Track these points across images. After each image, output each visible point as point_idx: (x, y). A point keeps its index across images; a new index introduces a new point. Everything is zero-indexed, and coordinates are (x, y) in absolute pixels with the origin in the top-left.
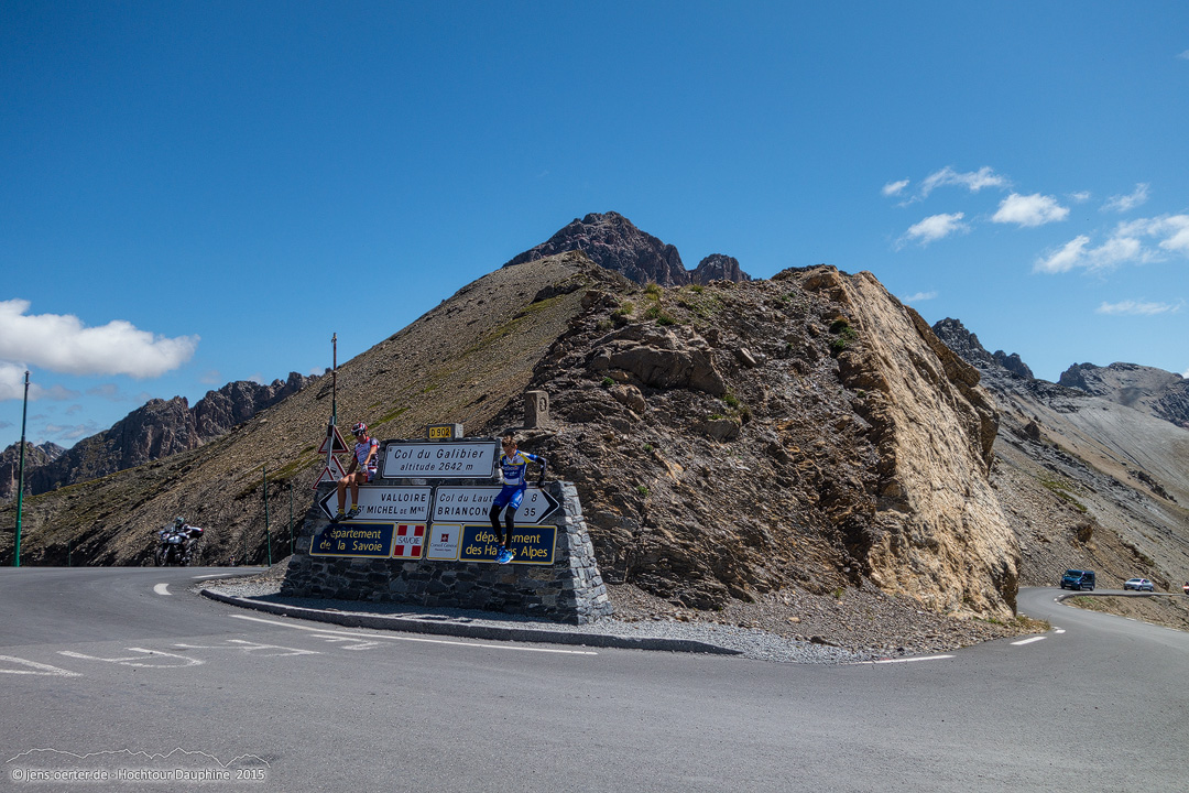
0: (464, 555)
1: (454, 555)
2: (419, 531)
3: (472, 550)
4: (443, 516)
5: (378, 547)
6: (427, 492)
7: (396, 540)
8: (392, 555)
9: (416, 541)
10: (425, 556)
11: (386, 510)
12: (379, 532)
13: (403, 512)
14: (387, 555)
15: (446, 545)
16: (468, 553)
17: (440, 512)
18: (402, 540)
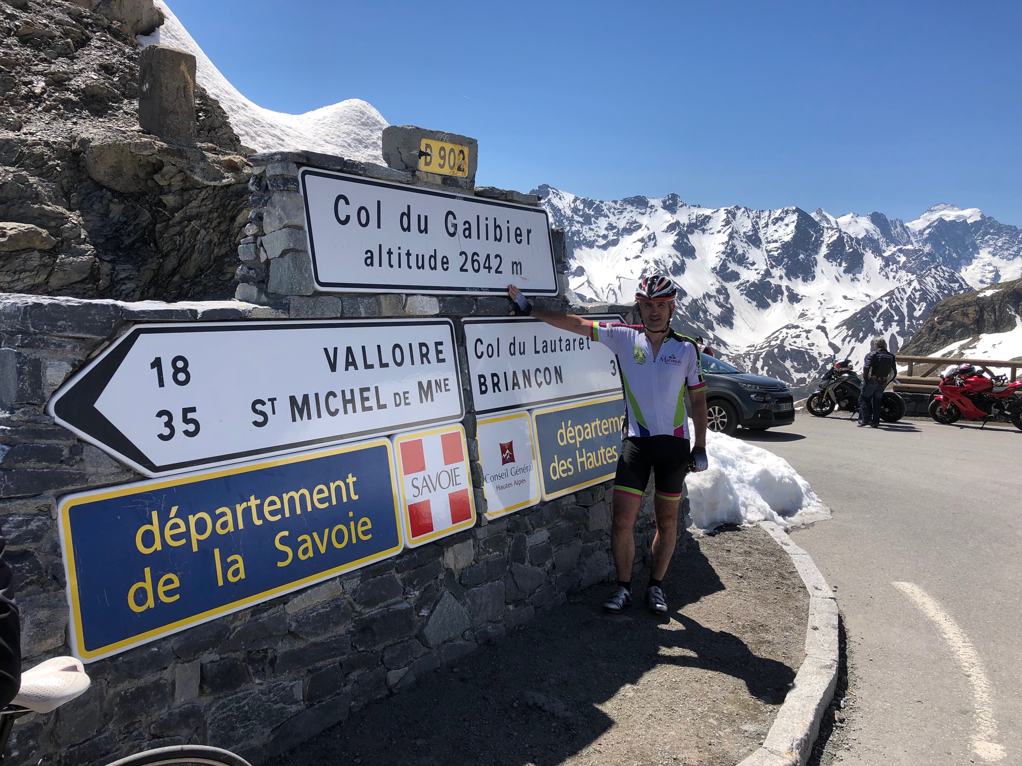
3: (559, 467)
4: (491, 399)
5: (361, 529)
8: (404, 537)
10: (480, 513)
11: (352, 401)
12: (351, 480)
13: (401, 399)
14: (395, 543)
15: (514, 471)
16: (555, 475)
17: (484, 388)
18: (419, 483)
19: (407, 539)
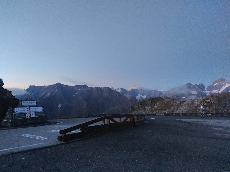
1: (34, 116)
2: (29, 114)
4: (32, 111)
6: (29, 108)
7: (26, 115)
8: (26, 117)
11: (24, 111)
12: (24, 114)
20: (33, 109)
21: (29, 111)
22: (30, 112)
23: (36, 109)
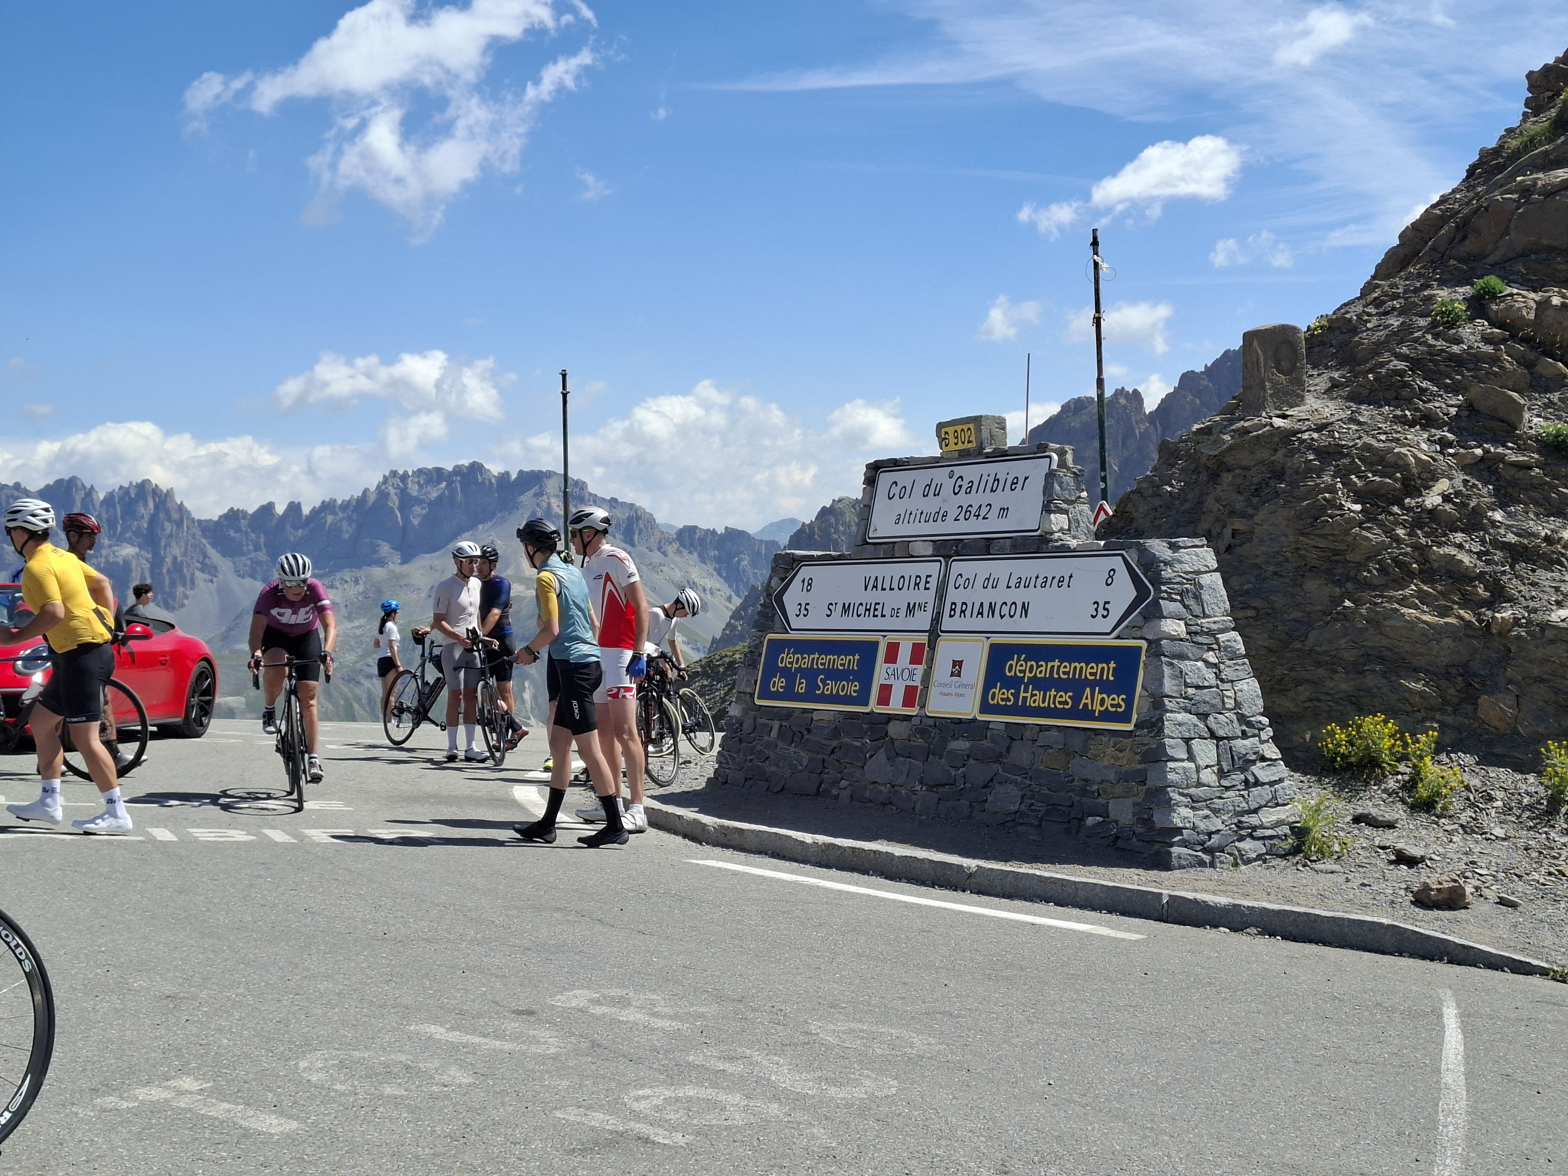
0: (985, 707)
1: (968, 704)
2: (917, 654)
3: (1000, 695)
4: (957, 622)
5: (853, 688)
6: (935, 568)
7: (881, 673)
8: (873, 703)
9: (912, 674)
10: (923, 707)
11: (869, 610)
12: (857, 657)
13: (895, 613)
14: (866, 704)
15: (957, 684)
16: (993, 700)
17: (953, 613)
18: (890, 672)
19: (873, 706)
20: (989, 596)
21: (923, 620)
22: (934, 632)
23: (1019, 596)
